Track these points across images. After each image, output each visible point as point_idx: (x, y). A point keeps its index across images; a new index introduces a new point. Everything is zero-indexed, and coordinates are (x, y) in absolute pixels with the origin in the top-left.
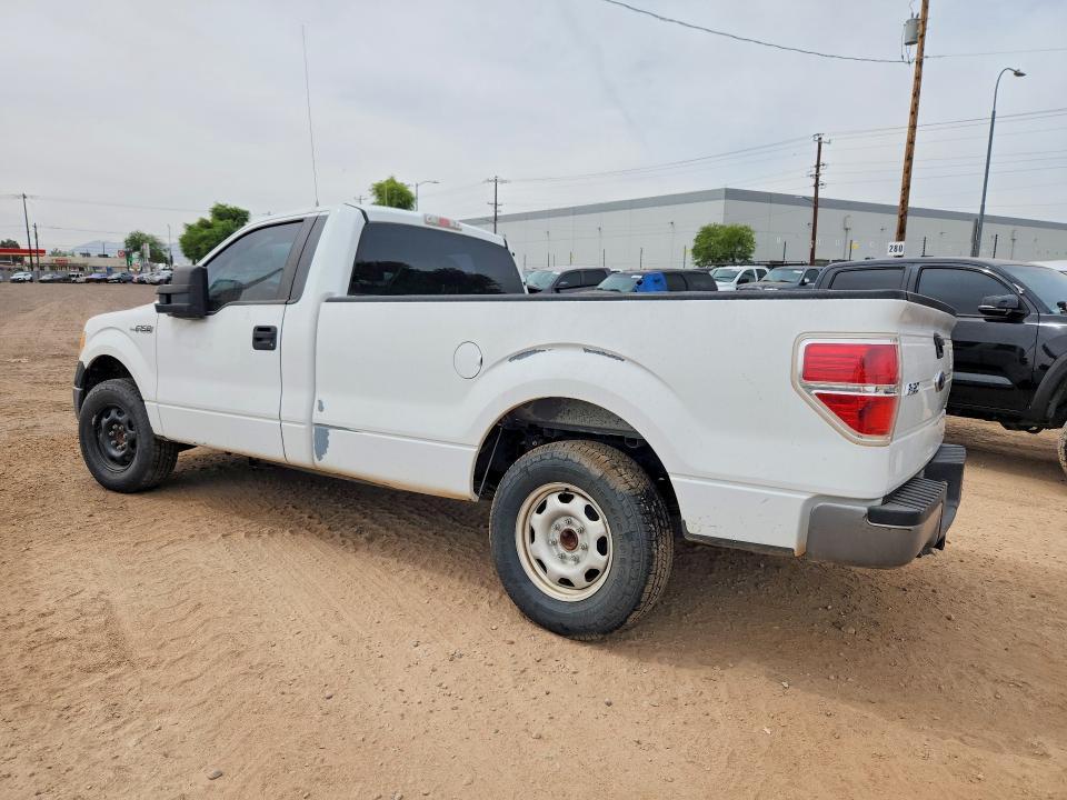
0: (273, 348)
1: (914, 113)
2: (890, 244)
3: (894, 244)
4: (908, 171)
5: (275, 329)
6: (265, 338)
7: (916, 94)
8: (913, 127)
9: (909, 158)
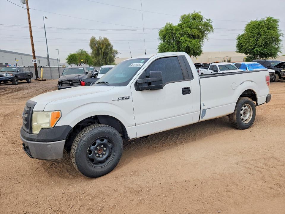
0: (190, 93)
1: (30, 24)
2: (32, 60)
3: (33, 60)
4: (32, 40)
5: (189, 87)
6: (186, 91)
7: (29, 18)
8: (30, 28)
9: (31, 36)
